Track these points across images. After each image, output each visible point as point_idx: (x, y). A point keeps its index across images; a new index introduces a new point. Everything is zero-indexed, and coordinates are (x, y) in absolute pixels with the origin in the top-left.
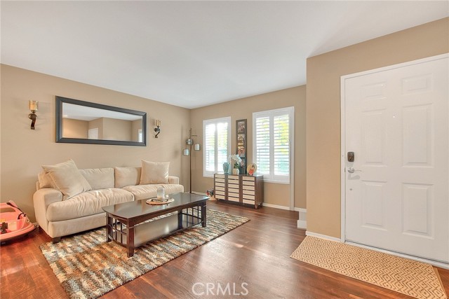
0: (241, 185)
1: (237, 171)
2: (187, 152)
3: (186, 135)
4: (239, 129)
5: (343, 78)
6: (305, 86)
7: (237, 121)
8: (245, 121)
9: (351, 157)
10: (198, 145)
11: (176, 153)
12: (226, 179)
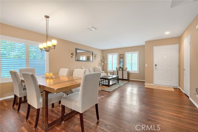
0: (123, 73)
1: (121, 69)
2: (103, 64)
3: (101, 58)
4: (121, 57)
5: (154, 47)
6: (144, 45)
7: (120, 55)
8: (123, 54)
9: (156, 65)
10: (106, 62)
11: (99, 64)
12: (118, 72)
